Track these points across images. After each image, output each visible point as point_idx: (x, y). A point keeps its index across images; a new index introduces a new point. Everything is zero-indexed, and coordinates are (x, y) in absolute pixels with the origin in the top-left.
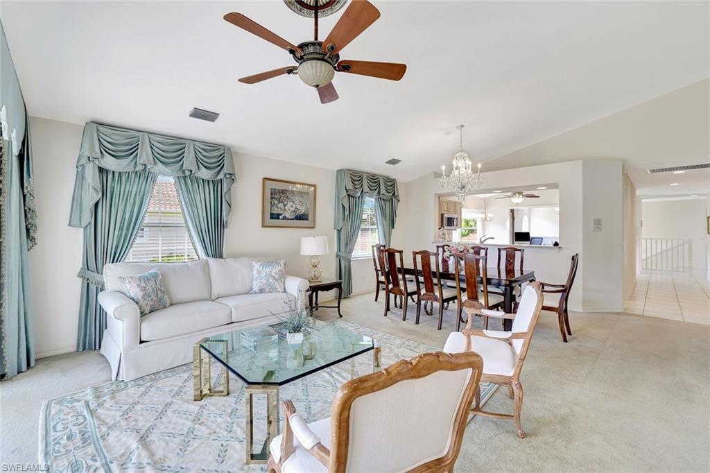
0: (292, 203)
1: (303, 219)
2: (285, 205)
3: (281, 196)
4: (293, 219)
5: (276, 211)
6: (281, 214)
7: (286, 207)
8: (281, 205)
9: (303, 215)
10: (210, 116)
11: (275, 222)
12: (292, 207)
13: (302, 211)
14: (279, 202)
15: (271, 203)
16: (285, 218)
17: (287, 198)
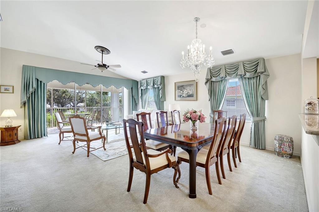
0: (186, 90)
1: (191, 97)
2: (183, 92)
3: (181, 88)
4: (187, 97)
5: (179, 94)
6: (181, 95)
7: (184, 92)
8: (182, 92)
9: (191, 95)
10: (144, 72)
11: (180, 98)
12: (186, 92)
13: (191, 93)
14: (181, 90)
15: (178, 91)
16: (183, 97)
17: (184, 88)
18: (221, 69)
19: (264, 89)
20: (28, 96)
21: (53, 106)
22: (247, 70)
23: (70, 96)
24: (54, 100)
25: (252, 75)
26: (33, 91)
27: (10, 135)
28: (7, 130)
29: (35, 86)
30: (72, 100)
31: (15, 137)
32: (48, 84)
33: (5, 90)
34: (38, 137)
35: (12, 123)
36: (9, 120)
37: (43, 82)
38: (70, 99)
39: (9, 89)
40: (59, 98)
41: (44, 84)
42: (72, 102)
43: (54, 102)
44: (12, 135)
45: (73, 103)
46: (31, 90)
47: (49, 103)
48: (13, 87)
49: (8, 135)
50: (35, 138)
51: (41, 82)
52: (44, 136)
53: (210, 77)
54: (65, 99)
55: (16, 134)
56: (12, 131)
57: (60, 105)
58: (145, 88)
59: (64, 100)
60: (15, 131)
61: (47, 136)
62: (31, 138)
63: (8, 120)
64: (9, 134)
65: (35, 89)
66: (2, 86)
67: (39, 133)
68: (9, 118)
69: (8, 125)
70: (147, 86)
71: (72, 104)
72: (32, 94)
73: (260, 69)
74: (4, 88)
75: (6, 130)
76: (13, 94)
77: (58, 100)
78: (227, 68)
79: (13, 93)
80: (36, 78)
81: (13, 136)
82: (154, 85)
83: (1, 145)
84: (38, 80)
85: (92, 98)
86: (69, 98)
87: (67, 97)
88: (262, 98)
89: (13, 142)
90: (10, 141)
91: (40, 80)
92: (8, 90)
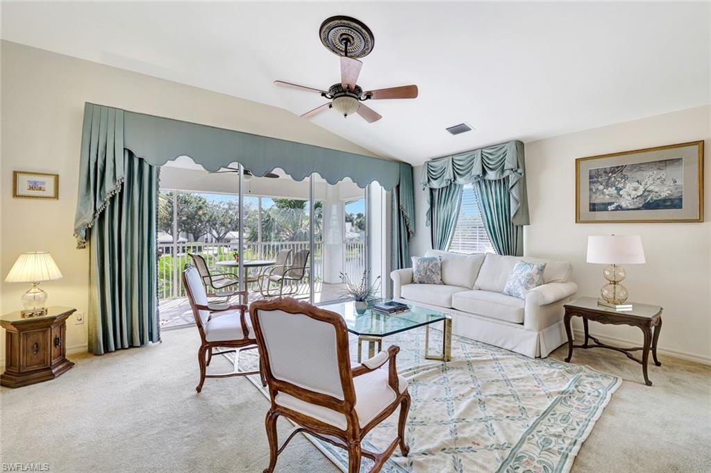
0: (636, 184)
1: (667, 207)
2: (619, 190)
3: (610, 178)
4: (638, 209)
5: (599, 199)
6: (610, 204)
7: (622, 192)
8: (612, 190)
9: (665, 200)
11: (600, 215)
12: (636, 189)
13: (665, 194)
14: (607, 186)
15: (591, 190)
16: (619, 208)
17: (625, 177)
20: (98, 207)
21: (178, 239)
23: (211, 217)
24: (179, 226)
26: (117, 192)
27: (37, 347)
28: (24, 330)
29: (122, 173)
30: (215, 225)
31: (55, 351)
32: (162, 168)
33: (31, 188)
34: (132, 346)
35: (44, 302)
36: (37, 290)
37: (149, 160)
38: (212, 222)
39: (43, 183)
40: (190, 221)
41: (151, 167)
42: (216, 229)
43: (180, 230)
44: (41, 347)
45: (217, 232)
46: (110, 186)
47: (169, 232)
48: (57, 176)
49: (29, 348)
50: (123, 348)
51: (141, 160)
52: (151, 339)
54: (201, 222)
55: (59, 342)
56: (44, 332)
57: (191, 236)
58: (444, 184)
59: (200, 224)
60: (55, 332)
61: (159, 339)
62: (107, 350)
63: (33, 290)
64: (30, 344)
65: (122, 184)
66: (20, 172)
67: (135, 333)
68: (35, 284)
69: (31, 308)
70: (455, 178)
71: (214, 233)
72: (112, 199)
74: (29, 181)
75: (20, 330)
76: (55, 202)
77: (188, 224)
79: (56, 196)
80: (124, 149)
81: (45, 349)
82: (484, 172)
83: (3, 385)
84: (131, 154)
85: (268, 220)
86: (208, 221)
87: (206, 219)
89: (43, 373)
90: (36, 367)
91: (138, 154)
92: (40, 189)
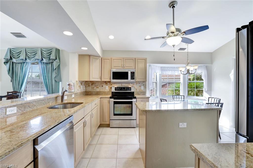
18: (21, 51)
19: (56, 73)
22: (44, 56)
25: (47, 61)
53: (9, 58)
73: (53, 56)
78: (27, 52)
88: (55, 80)
